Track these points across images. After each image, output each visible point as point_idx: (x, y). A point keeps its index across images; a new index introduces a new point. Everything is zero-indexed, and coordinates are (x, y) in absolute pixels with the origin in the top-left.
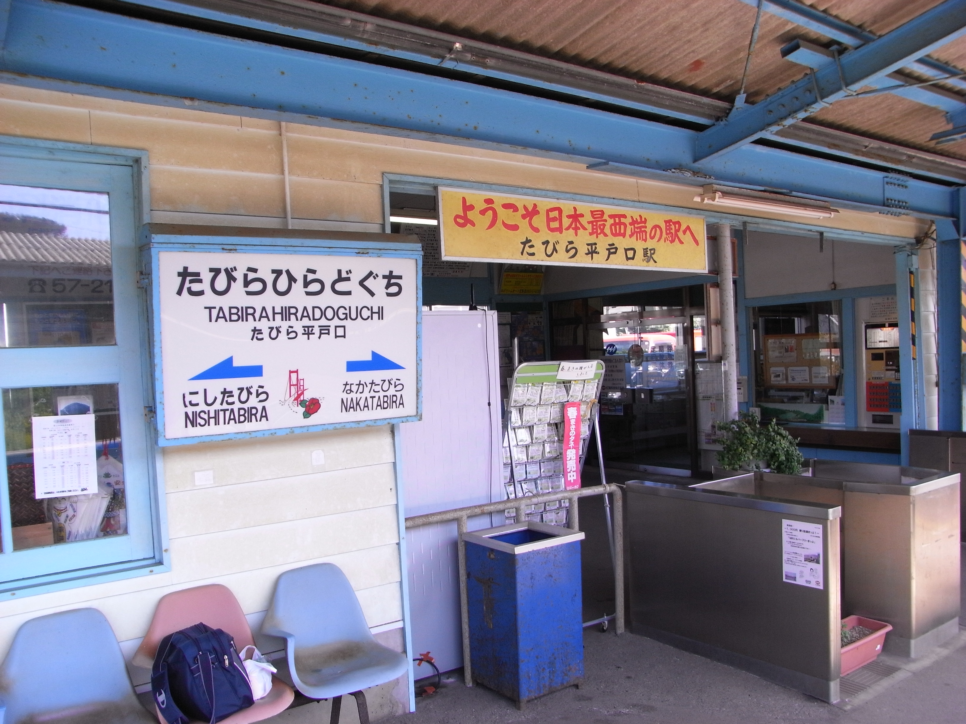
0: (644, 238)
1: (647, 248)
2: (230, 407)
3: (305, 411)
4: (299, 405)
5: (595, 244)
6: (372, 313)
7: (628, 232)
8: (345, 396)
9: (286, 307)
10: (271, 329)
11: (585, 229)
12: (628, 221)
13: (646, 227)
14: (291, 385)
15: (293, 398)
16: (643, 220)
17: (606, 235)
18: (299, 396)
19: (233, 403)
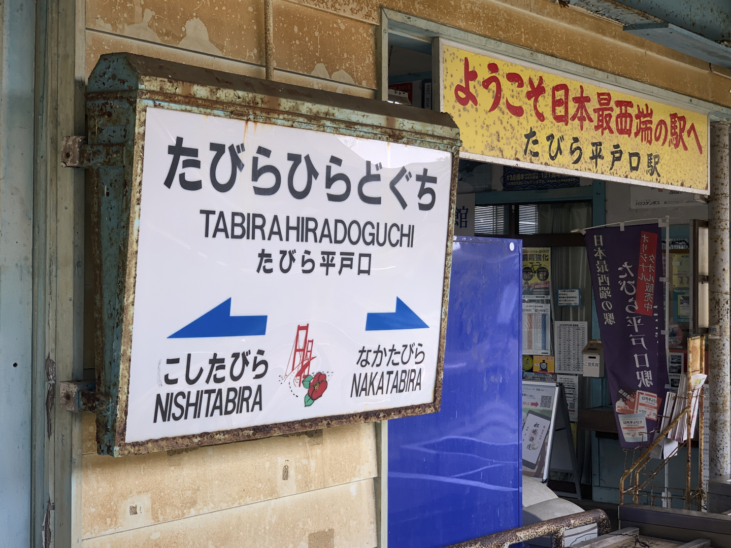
0: (649, 139)
1: (651, 154)
2: (217, 386)
3: (308, 394)
4: (302, 384)
5: (600, 144)
6: (402, 235)
7: (634, 130)
8: (359, 370)
9: (303, 218)
10: (283, 253)
11: (591, 120)
12: (633, 111)
13: (651, 122)
14: (296, 350)
15: (296, 371)
16: (649, 112)
17: (611, 132)
18: (304, 367)
19: (222, 380)
